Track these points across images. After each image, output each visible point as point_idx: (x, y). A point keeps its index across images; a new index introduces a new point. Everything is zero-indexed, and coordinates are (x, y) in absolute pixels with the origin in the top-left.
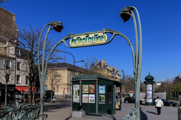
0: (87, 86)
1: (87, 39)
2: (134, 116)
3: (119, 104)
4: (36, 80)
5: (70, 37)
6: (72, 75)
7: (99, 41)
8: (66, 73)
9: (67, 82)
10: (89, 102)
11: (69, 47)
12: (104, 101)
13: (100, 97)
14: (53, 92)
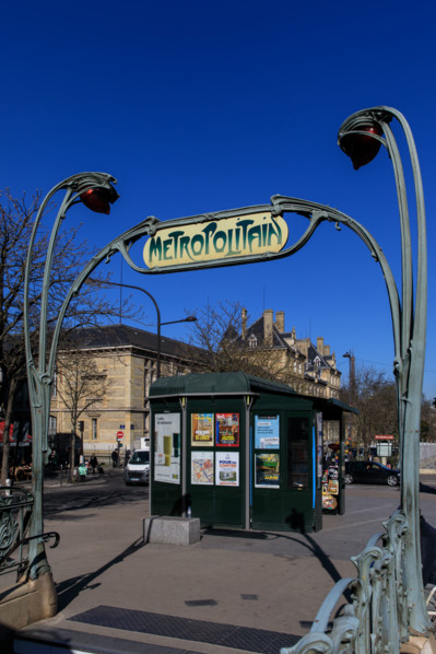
0: (208, 419)
1: (211, 239)
2: (396, 547)
3: (335, 490)
4: (15, 394)
5: (145, 233)
6: (149, 375)
7: (256, 248)
8: (129, 368)
9: (133, 401)
10: (218, 482)
11: (142, 270)
12: (276, 478)
13: (260, 462)
14: (80, 442)
